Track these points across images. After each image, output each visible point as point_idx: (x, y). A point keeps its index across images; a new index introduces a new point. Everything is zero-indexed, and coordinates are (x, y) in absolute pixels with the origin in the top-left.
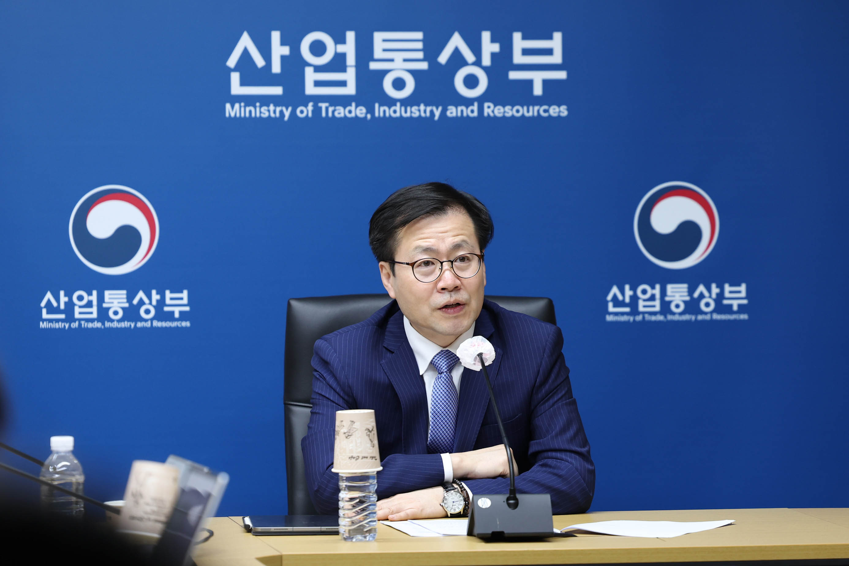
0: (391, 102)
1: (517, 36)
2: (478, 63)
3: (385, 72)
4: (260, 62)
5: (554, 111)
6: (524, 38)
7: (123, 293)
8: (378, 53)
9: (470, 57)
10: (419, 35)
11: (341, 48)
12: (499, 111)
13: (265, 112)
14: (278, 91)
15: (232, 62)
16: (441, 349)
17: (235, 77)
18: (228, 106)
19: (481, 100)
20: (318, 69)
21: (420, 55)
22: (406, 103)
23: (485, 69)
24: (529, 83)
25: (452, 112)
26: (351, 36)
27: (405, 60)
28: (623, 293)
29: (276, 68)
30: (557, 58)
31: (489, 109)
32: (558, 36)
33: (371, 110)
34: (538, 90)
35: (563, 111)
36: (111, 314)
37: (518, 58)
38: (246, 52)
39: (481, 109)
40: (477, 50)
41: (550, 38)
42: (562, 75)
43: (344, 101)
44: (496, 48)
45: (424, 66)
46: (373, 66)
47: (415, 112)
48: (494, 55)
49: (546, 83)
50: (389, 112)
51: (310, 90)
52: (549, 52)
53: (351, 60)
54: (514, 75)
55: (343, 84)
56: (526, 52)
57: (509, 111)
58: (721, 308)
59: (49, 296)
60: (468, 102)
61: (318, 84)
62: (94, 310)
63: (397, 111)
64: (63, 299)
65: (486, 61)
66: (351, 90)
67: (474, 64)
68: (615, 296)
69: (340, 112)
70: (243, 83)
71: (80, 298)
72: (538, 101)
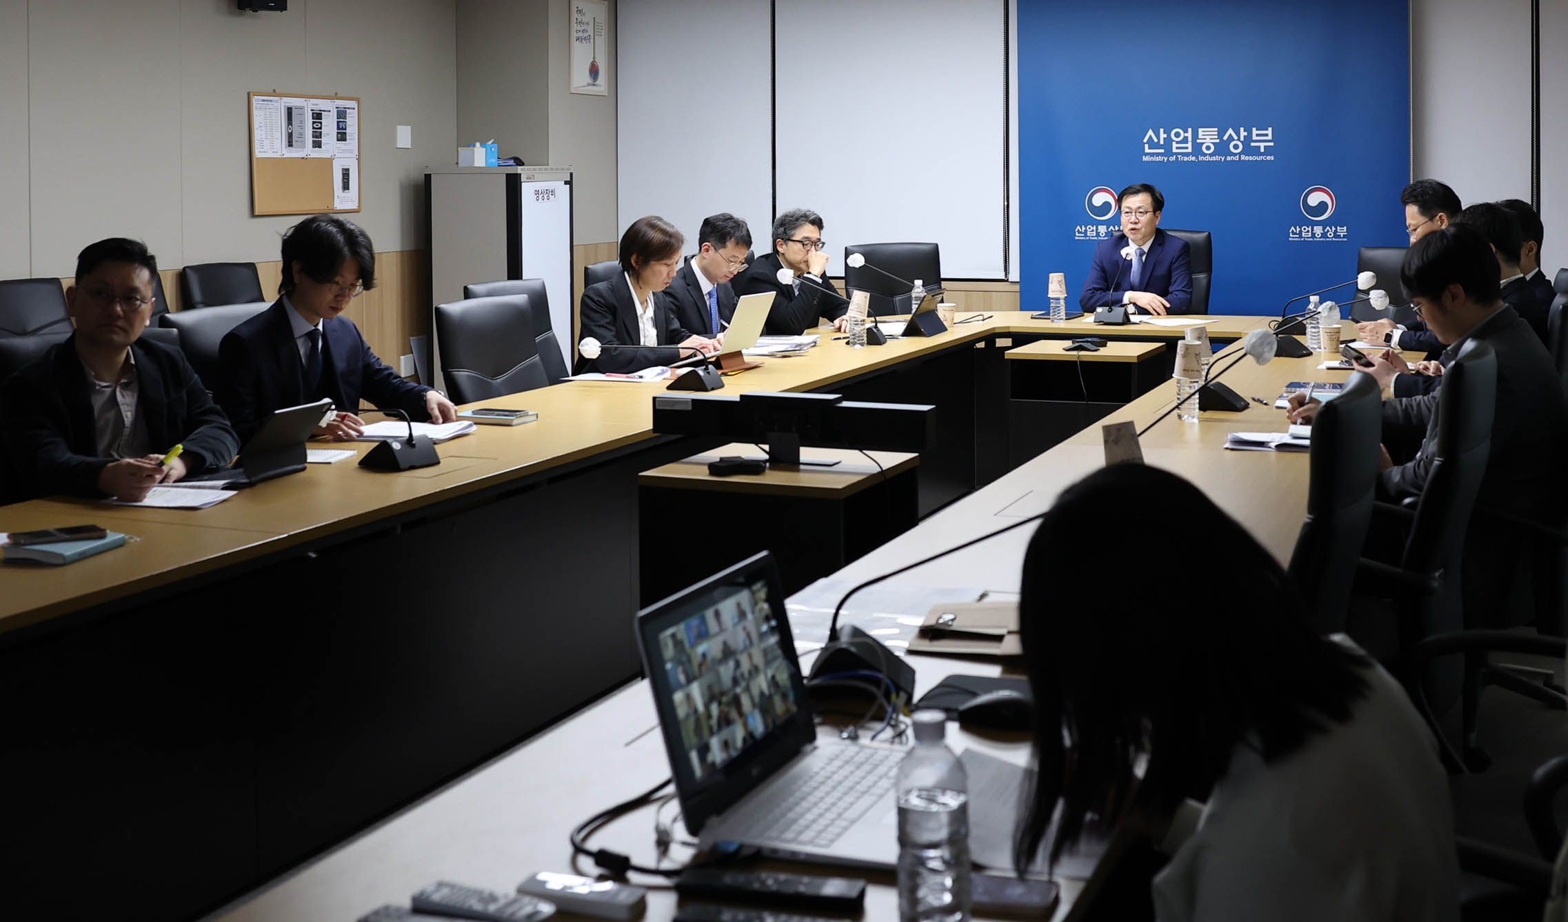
0: (1205, 155)
1: (1254, 129)
2: (1239, 140)
3: (1203, 143)
4: (1156, 140)
5: (1269, 158)
6: (1257, 130)
7: (1105, 227)
8: (1200, 136)
9: (1236, 138)
10: (1216, 129)
11: (1186, 135)
12: (1247, 158)
13: (1157, 159)
14: (1162, 151)
15: (1145, 141)
16: (1137, 247)
17: (1146, 146)
18: (1144, 157)
19: (1240, 154)
20: (1177, 143)
21: (1217, 137)
22: (1211, 155)
23: (1242, 142)
24: (1259, 147)
25: (1229, 158)
26: (1190, 130)
27: (1211, 139)
28: (1296, 230)
29: (1162, 142)
30: (1270, 137)
31: (1243, 157)
32: (1270, 129)
33: (1197, 158)
34: (1262, 150)
35: (1272, 158)
36: (1100, 234)
37: (1255, 138)
38: (1150, 136)
39: (1240, 157)
40: (1238, 134)
41: (1267, 130)
42: (1272, 144)
43: (1187, 154)
44: (1246, 134)
45: (1218, 141)
46: (1198, 141)
47: (1214, 158)
48: (1245, 136)
49: (1265, 147)
50: (1204, 159)
51: (1175, 150)
52: (1267, 135)
53: (1190, 139)
54: (1252, 144)
55: (1187, 148)
56: (1257, 135)
57: (1251, 158)
58: (1336, 235)
59: (1078, 227)
60: (1235, 155)
61: (1177, 148)
62: (1095, 233)
63: (1207, 158)
64: (1084, 229)
65: (1242, 139)
66: (1190, 150)
67: (1237, 140)
68: (1293, 231)
69: (1186, 159)
70: (1149, 149)
71: (1090, 228)
72: (1262, 154)
